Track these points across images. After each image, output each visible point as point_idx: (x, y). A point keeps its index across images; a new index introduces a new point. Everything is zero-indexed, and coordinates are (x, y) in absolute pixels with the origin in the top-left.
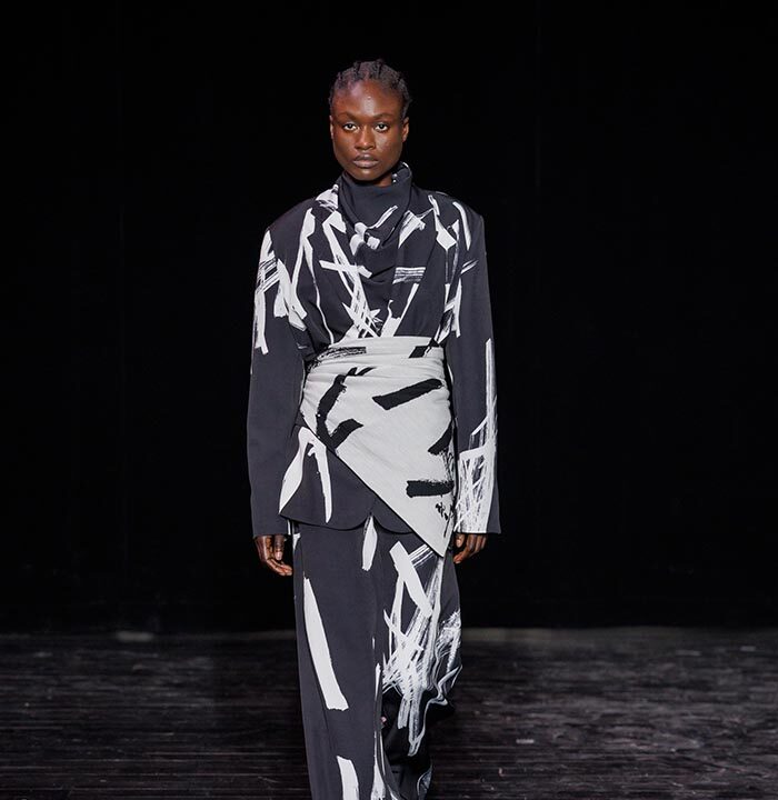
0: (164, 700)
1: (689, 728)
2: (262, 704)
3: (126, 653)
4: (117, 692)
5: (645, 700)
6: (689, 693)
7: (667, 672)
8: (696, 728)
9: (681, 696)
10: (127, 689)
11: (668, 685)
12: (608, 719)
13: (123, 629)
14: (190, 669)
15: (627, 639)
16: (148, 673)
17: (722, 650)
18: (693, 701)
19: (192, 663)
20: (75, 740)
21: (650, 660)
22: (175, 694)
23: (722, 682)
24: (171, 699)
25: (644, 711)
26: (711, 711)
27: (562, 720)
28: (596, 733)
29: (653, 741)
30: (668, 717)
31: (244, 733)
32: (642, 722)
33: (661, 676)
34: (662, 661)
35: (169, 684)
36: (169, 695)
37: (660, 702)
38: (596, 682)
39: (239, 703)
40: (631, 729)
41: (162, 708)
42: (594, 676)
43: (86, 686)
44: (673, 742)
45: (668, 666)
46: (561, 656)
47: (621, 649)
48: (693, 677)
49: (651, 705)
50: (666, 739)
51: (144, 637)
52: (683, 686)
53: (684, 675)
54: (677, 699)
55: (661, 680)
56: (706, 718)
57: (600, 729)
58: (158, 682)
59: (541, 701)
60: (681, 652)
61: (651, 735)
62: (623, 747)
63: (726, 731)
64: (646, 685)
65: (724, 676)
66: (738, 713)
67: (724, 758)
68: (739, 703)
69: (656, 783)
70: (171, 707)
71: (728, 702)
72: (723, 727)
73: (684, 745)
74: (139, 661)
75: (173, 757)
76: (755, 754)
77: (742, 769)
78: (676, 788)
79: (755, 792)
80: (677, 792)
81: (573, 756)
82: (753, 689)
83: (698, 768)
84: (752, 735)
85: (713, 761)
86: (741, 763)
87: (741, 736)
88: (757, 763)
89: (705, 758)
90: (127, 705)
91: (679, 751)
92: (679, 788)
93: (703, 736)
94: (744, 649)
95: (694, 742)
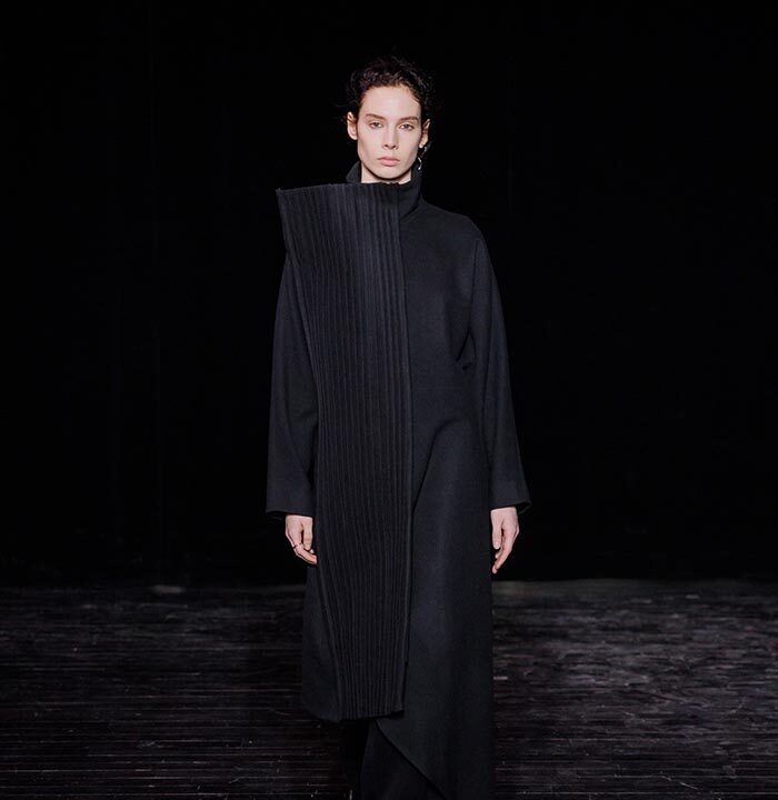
0: (192, 645)
1: (642, 665)
2: (276, 648)
3: (159, 604)
4: (151, 638)
5: (604, 642)
6: (642, 635)
7: (625, 617)
8: (646, 666)
9: (635, 638)
10: (161, 635)
11: (623, 629)
12: (572, 658)
13: (159, 583)
14: (215, 618)
15: (589, 589)
16: (179, 622)
17: (671, 598)
18: (644, 642)
19: (216, 613)
20: (115, 680)
21: (609, 608)
22: (201, 640)
23: (669, 625)
24: (198, 644)
25: (603, 651)
26: (660, 650)
27: (532, 659)
28: (560, 670)
29: (609, 677)
30: (622, 656)
31: (258, 673)
32: (602, 660)
33: (618, 621)
34: (619, 608)
35: (194, 631)
36: (197, 640)
37: (616, 643)
38: (562, 627)
39: (257, 647)
40: (591, 667)
41: (189, 652)
42: (560, 621)
43: (126, 633)
44: (627, 678)
45: (624, 612)
46: (533, 604)
47: (584, 598)
48: (645, 622)
49: (608, 645)
50: (620, 675)
51: (176, 590)
52: (635, 630)
53: (637, 621)
54: (631, 640)
55: (617, 624)
56: (655, 657)
57: (564, 667)
58: (186, 630)
59: (514, 643)
60: (635, 600)
61: (608, 671)
62: (583, 682)
63: (672, 668)
64: (605, 629)
65: (671, 620)
66: (682, 652)
67: (669, 691)
68: (683, 644)
69: (611, 713)
70: (196, 652)
71: (674, 643)
72: (669, 664)
73: (635, 680)
74: (171, 611)
75: (198, 694)
76: (696, 687)
77: (685, 700)
78: (629, 717)
79: (696, 720)
80: (629, 721)
81: (541, 690)
82: (695, 631)
83: (647, 699)
84: (694, 670)
85: (660, 694)
86: (684, 695)
87: (685, 672)
88: (698, 695)
89: (654, 691)
90: (159, 648)
91: (631, 685)
92: (631, 718)
93: (652, 672)
94: (689, 597)
95: (645, 677)
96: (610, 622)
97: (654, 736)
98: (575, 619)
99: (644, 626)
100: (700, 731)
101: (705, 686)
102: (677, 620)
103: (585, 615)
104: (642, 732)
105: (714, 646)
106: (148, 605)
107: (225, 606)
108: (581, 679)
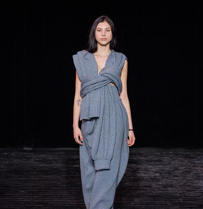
0: (34, 164)
1: (157, 171)
2: (57, 165)
3: (25, 153)
4: (23, 162)
5: (146, 164)
6: (157, 163)
7: (152, 158)
8: (158, 171)
9: (155, 163)
10: (25, 162)
11: (152, 161)
12: (138, 169)
13: (25, 147)
14: (40, 157)
16: (31, 158)
17: (165, 153)
18: (158, 165)
19: (41, 156)
20: (13, 174)
21: (148, 155)
22: (37, 163)
23: (164, 160)
24: (36, 164)
25: (146, 167)
26: (162, 167)
30: (152, 168)
31: (52, 172)
32: (146, 170)
34: (151, 155)
35: (35, 161)
36: (35, 163)
37: (150, 165)
38: (136, 160)
39: (52, 165)
40: (143, 171)
41: (33, 166)
42: (135, 159)
43: (16, 161)
44: (153, 174)
45: (152, 156)
48: (158, 159)
49: (148, 165)
50: (151, 174)
51: (30, 149)
52: (155, 161)
53: (156, 159)
54: (154, 164)
56: (161, 169)
57: (136, 171)
58: (32, 160)
60: (155, 153)
61: (148, 173)
62: (141, 175)
63: (165, 172)
64: (147, 161)
65: (165, 159)
66: (168, 168)
67: (164, 178)
68: (168, 165)
69: (148, 184)
70: (36, 166)
71: (166, 165)
72: (164, 171)
73: (155, 175)
74: (29, 155)
75: (36, 178)
76: (172, 177)
77: (169, 181)
78: (153, 185)
79: (172, 186)
80: (153, 186)
81: (129, 178)
82: (172, 162)
83: (158, 180)
84: (171, 172)
85: (162, 179)
86: (168, 179)
87: (169, 173)
88: (172, 179)
89: (160, 178)
90: (25, 165)
91: (154, 176)
92: (154, 185)
93: (160, 173)
94: (170, 152)
95: (158, 174)
96: (149, 159)
97: (160, 190)
98: (139, 158)
99: (158, 160)
100: (173, 189)
101: (174, 177)
102: (166, 159)
103: (142, 157)
104: (157, 189)
105: (177, 166)
106: (22, 153)
107: (43, 154)
108: (140, 175)
